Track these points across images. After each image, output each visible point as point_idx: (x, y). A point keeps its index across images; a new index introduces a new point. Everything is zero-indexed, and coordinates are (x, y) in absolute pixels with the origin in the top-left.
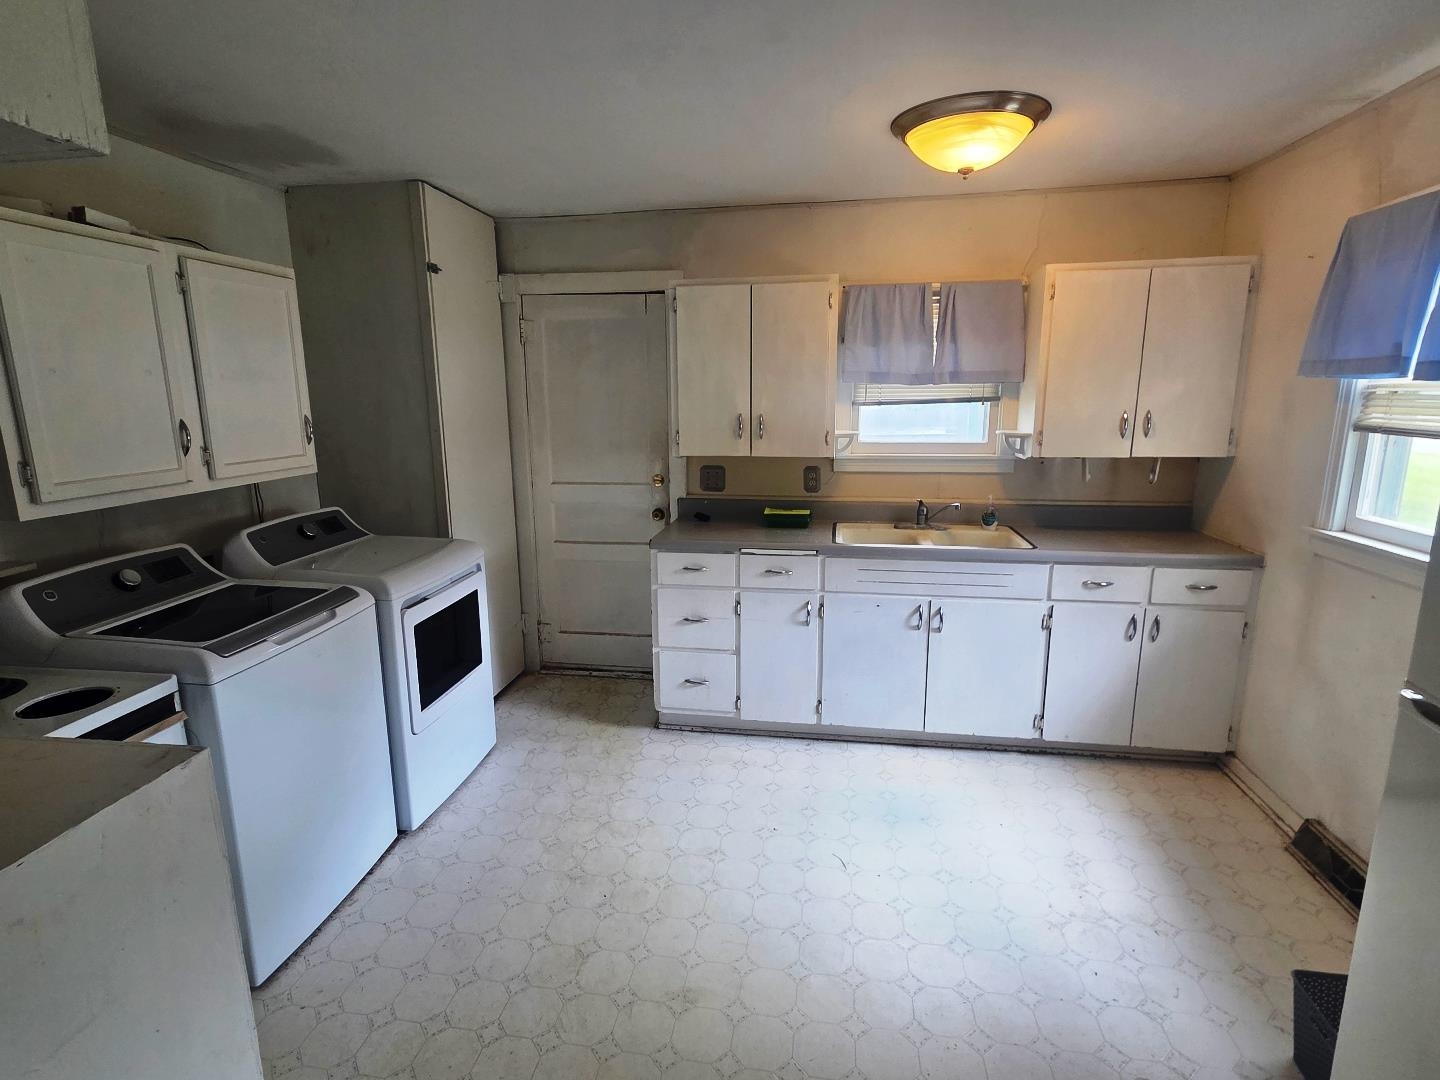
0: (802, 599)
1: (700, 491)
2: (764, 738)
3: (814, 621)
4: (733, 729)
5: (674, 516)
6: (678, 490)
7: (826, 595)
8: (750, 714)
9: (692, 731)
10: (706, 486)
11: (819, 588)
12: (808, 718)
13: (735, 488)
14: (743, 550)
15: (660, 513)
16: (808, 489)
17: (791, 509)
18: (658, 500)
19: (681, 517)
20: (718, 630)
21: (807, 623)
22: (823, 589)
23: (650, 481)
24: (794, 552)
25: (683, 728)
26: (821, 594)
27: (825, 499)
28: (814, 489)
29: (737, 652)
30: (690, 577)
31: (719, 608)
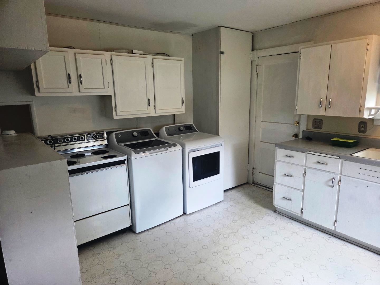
0: (331, 176)
1: (312, 129)
2: (312, 229)
3: (336, 187)
4: (302, 222)
5: (300, 137)
6: (303, 127)
7: (342, 176)
8: (306, 217)
9: (287, 217)
10: (314, 127)
11: (339, 172)
12: (330, 227)
13: (326, 129)
14: (308, 152)
15: (296, 136)
16: (360, 131)
17: (347, 139)
18: (296, 131)
19: (303, 138)
20: (297, 182)
21: (333, 187)
22: (341, 174)
23: (294, 123)
24: (329, 156)
25: (284, 215)
26: (340, 175)
27: (368, 137)
28: (364, 132)
29: (303, 191)
30: (288, 159)
31: (298, 172)
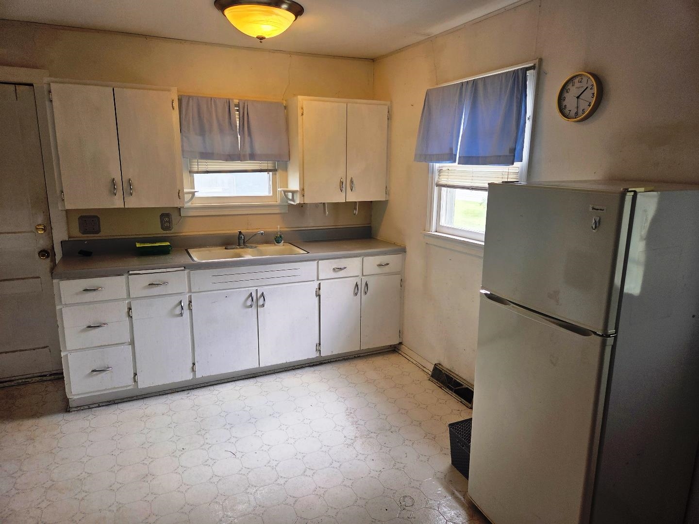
0: (175, 300)
1: (81, 235)
3: (186, 313)
4: (132, 397)
5: (59, 256)
6: (60, 234)
7: (192, 295)
8: (145, 382)
9: (99, 406)
10: (84, 231)
11: (187, 291)
12: (186, 376)
13: (108, 231)
14: (131, 272)
15: (46, 253)
16: (163, 228)
17: (155, 242)
18: (42, 243)
19: (66, 255)
20: (117, 329)
21: (181, 315)
22: (190, 291)
23: (34, 229)
24: (168, 270)
25: (91, 406)
26: (190, 294)
27: (176, 235)
28: (168, 228)
29: (132, 343)
30: (89, 297)
31: (115, 315)
